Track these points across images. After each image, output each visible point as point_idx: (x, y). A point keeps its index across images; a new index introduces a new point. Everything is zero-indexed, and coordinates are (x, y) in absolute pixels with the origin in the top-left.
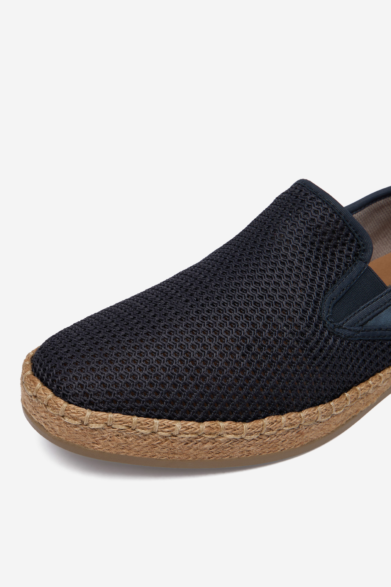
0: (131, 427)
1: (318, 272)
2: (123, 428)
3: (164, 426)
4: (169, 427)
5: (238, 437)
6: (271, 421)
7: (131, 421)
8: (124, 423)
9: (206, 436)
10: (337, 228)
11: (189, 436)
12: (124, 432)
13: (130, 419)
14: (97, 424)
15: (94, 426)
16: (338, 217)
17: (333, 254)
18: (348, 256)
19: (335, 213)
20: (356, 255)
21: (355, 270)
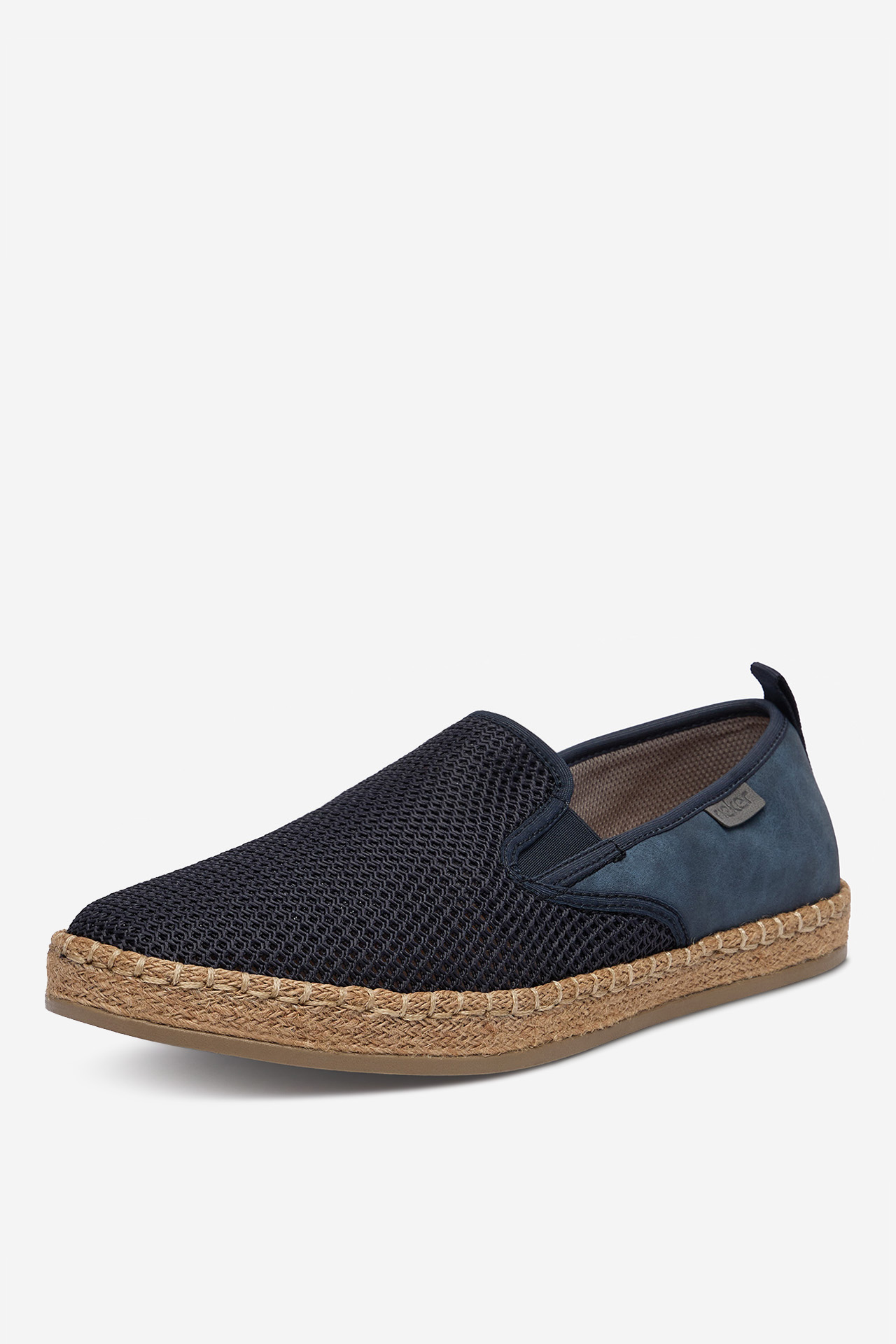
0: (240, 989)
1: (493, 809)
2: (229, 989)
3: (288, 987)
4: (295, 989)
5: (395, 1014)
6: (441, 996)
7: (240, 978)
8: (230, 982)
9: (348, 1007)
10: (518, 754)
11: (325, 1003)
12: (231, 996)
13: (238, 975)
14: (192, 983)
15: (186, 985)
16: (518, 741)
17: (514, 789)
18: (536, 793)
19: (514, 736)
20: (548, 791)
21: (548, 812)
